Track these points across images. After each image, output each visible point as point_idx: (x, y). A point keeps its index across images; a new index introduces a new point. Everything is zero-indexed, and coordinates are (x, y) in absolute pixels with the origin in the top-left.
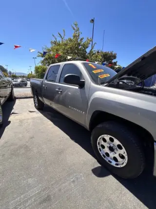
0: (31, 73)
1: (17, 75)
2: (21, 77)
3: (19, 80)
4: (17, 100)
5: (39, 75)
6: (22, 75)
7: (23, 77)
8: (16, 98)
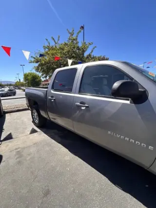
0: (19, 81)
1: (3, 84)
2: (7, 85)
3: (6, 89)
4: (7, 115)
5: (28, 82)
6: (9, 83)
7: (10, 85)
8: (5, 113)
